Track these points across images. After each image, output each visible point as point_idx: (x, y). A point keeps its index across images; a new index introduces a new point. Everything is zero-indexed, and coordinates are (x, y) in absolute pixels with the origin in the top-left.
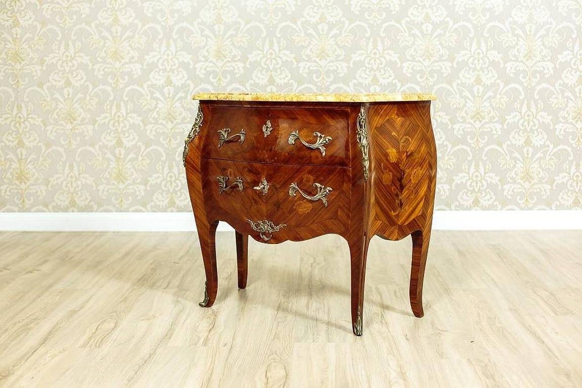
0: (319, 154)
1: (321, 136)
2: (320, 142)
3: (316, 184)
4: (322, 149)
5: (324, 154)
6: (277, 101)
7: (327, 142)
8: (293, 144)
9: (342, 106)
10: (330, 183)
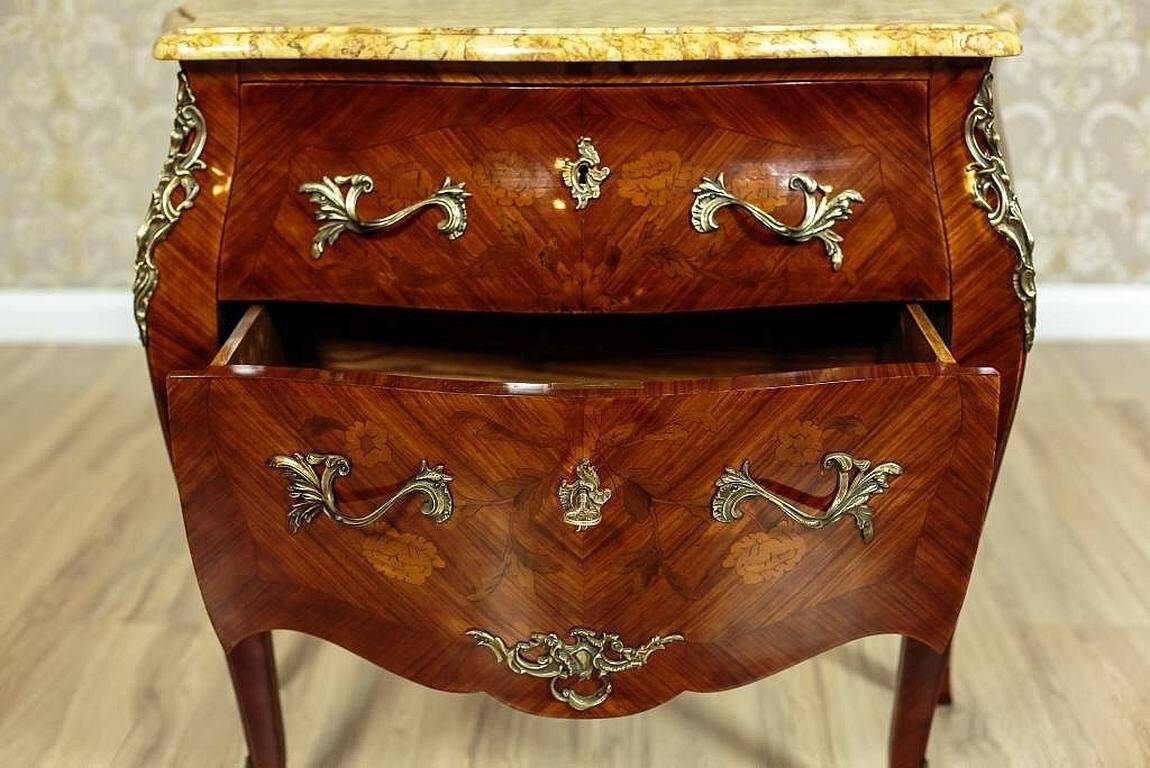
0: (816, 261)
1: (818, 189)
2: (821, 212)
3: (836, 457)
4: (833, 241)
5: (838, 258)
6: (647, 58)
7: (844, 213)
8: (711, 230)
9: (897, 70)
10: (896, 443)
